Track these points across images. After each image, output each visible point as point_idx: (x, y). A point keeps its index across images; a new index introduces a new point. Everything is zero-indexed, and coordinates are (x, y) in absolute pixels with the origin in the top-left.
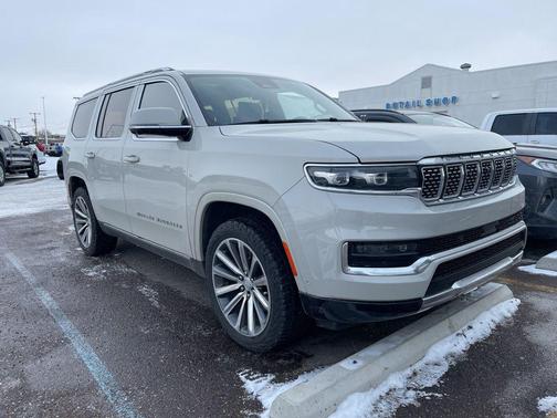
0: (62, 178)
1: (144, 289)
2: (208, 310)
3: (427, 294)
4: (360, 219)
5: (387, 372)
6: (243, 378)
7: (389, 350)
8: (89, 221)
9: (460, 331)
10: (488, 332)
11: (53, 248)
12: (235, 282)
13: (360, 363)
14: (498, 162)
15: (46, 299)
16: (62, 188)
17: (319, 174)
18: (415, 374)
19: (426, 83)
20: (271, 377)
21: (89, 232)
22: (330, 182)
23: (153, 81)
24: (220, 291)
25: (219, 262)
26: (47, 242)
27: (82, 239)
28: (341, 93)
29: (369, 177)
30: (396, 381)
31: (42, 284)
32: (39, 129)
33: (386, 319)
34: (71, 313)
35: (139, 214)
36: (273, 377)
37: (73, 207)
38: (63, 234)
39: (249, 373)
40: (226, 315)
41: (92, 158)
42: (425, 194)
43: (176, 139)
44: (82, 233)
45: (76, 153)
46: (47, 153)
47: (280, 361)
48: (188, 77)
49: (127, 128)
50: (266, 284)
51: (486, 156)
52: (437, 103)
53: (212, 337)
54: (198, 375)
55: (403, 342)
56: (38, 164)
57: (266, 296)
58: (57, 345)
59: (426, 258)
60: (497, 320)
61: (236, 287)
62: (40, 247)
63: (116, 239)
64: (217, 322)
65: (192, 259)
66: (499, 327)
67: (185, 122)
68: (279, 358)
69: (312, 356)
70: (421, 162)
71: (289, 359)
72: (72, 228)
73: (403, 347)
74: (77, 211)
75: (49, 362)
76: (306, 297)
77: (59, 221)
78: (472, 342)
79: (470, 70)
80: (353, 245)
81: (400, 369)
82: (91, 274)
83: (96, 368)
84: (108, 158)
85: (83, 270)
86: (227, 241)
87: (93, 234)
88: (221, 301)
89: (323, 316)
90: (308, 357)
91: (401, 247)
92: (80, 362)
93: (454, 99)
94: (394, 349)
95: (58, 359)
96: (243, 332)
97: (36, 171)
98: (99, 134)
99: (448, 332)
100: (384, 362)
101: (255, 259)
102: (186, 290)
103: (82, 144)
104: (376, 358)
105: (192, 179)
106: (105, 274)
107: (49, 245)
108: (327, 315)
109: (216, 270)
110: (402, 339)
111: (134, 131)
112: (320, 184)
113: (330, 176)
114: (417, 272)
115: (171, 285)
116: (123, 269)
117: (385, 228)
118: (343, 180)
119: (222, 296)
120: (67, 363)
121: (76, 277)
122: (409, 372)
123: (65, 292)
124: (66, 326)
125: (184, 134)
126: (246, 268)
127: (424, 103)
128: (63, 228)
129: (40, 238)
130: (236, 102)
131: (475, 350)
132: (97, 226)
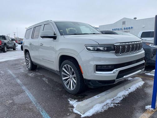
0: (22, 50)
1: (44, 79)
2: (61, 84)
3: (117, 79)
4: (100, 59)
5: (106, 99)
6: (69, 100)
7: (107, 94)
8: (30, 61)
9: (127, 89)
10: (134, 90)
11: (20, 69)
12: (68, 76)
13: (99, 97)
14: (137, 44)
15: (19, 81)
16: (23, 53)
17: (89, 48)
18: (114, 100)
19: (124, 23)
20: (76, 100)
21: (30, 64)
22: (91, 50)
23: (47, 23)
24: (64, 79)
25: (63, 71)
26: (18, 67)
27: (28, 66)
28: (99, 26)
29: (101, 48)
30: (109, 101)
31: (18, 77)
32: (16, 37)
33: (106, 85)
34: (25, 85)
35: (43, 59)
36: (77, 100)
37: (25, 57)
38: (23, 65)
39: (71, 99)
40: (65, 85)
41: (31, 44)
42: (116, 53)
43: (52, 39)
44: (28, 64)
45: (26, 43)
46: (18, 43)
47: (79, 97)
48: (56, 23)
49: (40, 36)
50: (75, 76)
51: (133, 43)
52: (127, 29)
53: (62, 91)
54: (58, 100)
55: (111, 92)
56: (16, 46)
57: (75, 80)
58: (22, 93)
59: (116, 69)
60: (137, 87)
61: (68, 77)
62: (17, 68)
63: (37, 66)
64: (63, 87)
65: (57, 71)
66: (138, 89)
67: (55, 34)
68: (79, 96)
69: (87, 95)
70: (115, 44)
71: (82, 96)
72: (25, 63)
73: (111, 93)
74: (26, 58)
75: (20, 96)
76: (85, 79)
77: (21, 61)
78: (130, 92)
79: (136, 19)
80: (97, 66)
81: (110, 98)
82: (30, 75)
83: (32, 98)
84: (35, 44)
85: (28, 74)
86: (65, 65)
87: (31, 64)
88: (64, 81)
89: (90, 85)
90: (86, 95)
91: (109, 66)
92: (27, 96)
93: (132, 28)
94: (108, 93)
95: (22, 96)
96: (70, 89)
97: (15, 48)
98: (32, 38)
99: (124, 89)
100: (106, 96)
101: (73, 70)
102: (55, 79)
103: (28, 40)
104: (104, 95)
105: (56, 49)
106: (34, 75)
107: (19, 68)
108: (91, 84)
109: (63, 73)
110: (111, 91)
111: (41, 37)
112: (89, 50)
113: (91, 48)
114: (114, 73)
115: (51, 78)
116: (39, 74)
117: (106, 61)
118: (95, 49)
119: (64, 80)
120: (24, 97)
121: (26, 76)
122: (112, 99)
123: (23, 79)
124: (24, 88)
125: (54, 38)
126: (70, 72)
127: (123, 29)
128: (23, 63)
129: (17, 66)
130: (69, 29)
131: (130, 94)
132: (32, 62)
